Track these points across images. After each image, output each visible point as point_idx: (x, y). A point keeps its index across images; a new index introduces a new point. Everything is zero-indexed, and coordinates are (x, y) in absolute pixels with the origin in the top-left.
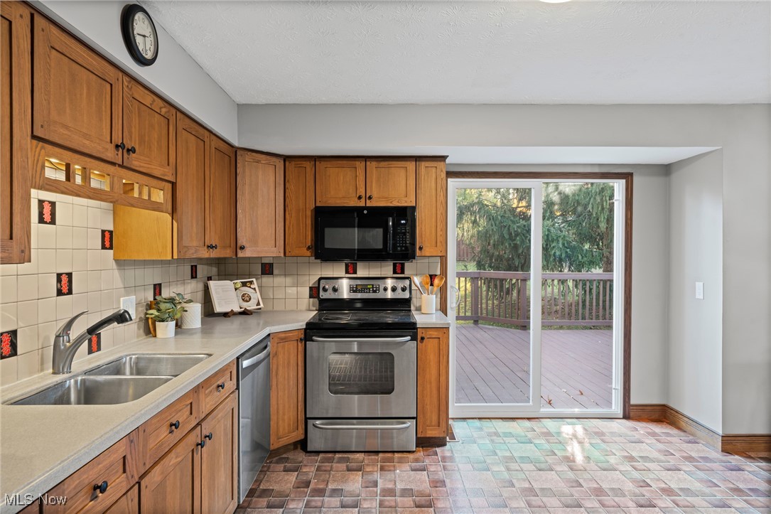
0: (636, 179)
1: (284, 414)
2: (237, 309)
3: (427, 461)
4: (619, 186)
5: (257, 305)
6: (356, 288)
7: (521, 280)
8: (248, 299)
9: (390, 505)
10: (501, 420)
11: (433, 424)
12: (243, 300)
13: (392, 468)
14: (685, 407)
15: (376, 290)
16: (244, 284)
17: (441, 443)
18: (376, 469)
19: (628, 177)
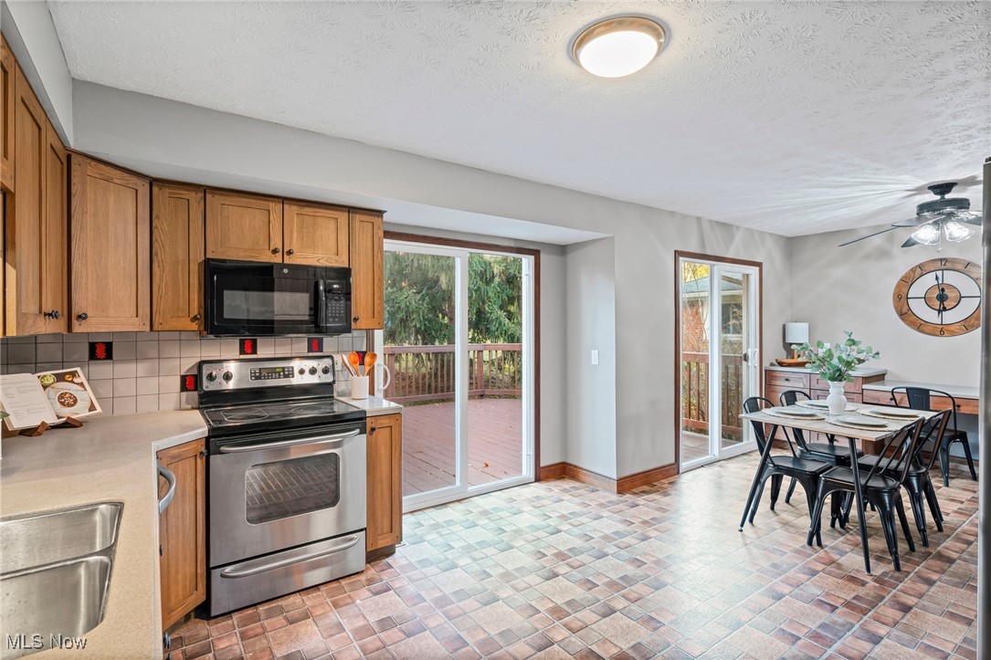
0: (543, 257)
1: (177, 573)
2: (52, 420)
3: (386, 577)
4: (527, 262)
5: (90, 410)
6: (260, 373)
7: (389, 355)
8: (71, 401)
9: (376, 646)
10: (433, 509)
11: (385, 531)
12: (62, 404)
13: (349, 600)
14: (584, 461)
15: (289, 374)
16: (60, 378)
17: (389, 551)
18: (328, 608)
19: (536, 253)
